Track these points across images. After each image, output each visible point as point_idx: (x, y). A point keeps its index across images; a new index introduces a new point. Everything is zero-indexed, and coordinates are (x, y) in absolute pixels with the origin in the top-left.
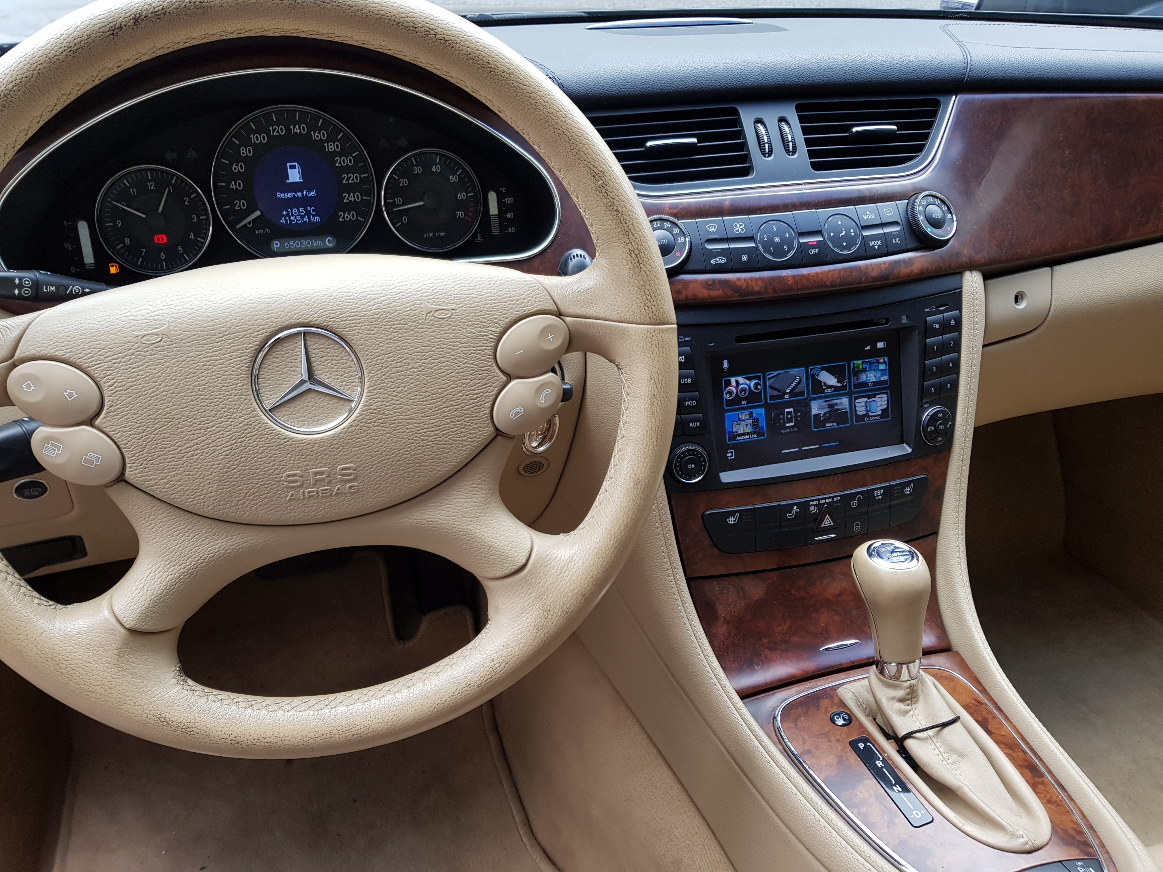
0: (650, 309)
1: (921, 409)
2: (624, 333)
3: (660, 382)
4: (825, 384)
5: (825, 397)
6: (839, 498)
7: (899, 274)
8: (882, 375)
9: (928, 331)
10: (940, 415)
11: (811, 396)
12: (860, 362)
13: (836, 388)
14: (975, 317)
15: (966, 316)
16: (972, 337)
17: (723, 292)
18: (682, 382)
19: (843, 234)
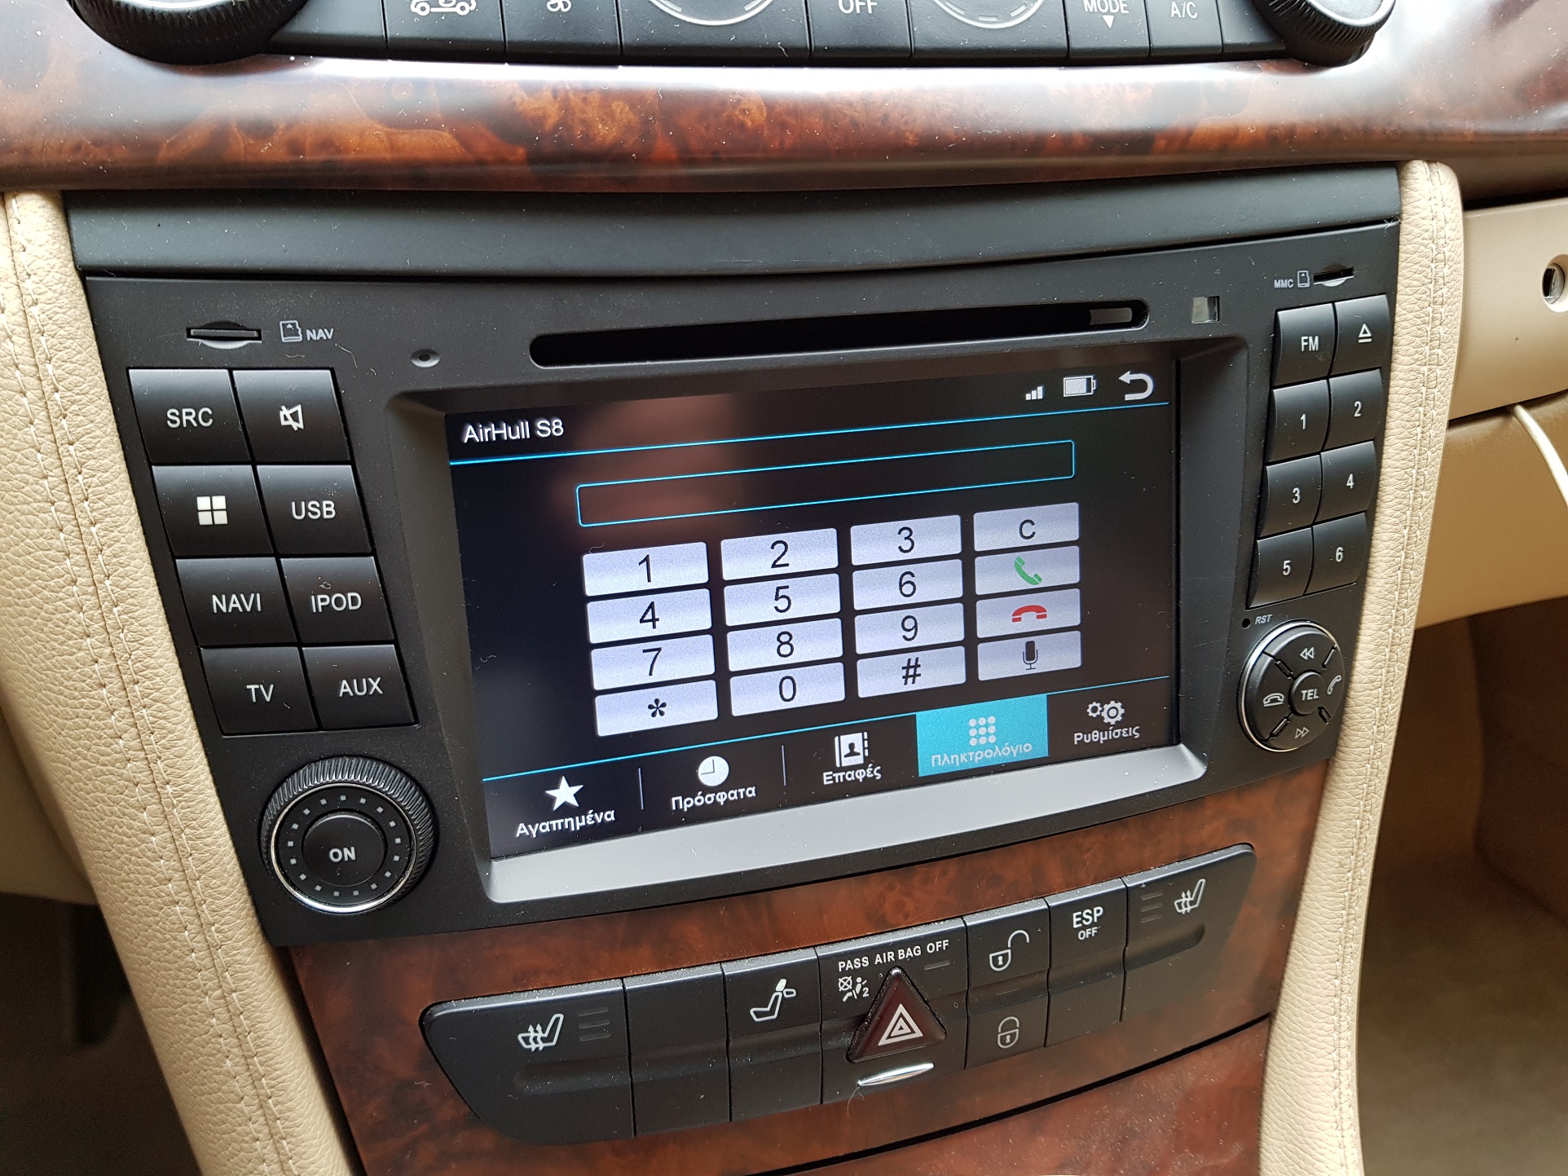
1: (1245, 630)
6: (945, 943)
10: (1307, 654)
14: (1438, 322)
15: (1410, 316)
16: (1424, 390)
17: (457, 136)
18: (298, 513)
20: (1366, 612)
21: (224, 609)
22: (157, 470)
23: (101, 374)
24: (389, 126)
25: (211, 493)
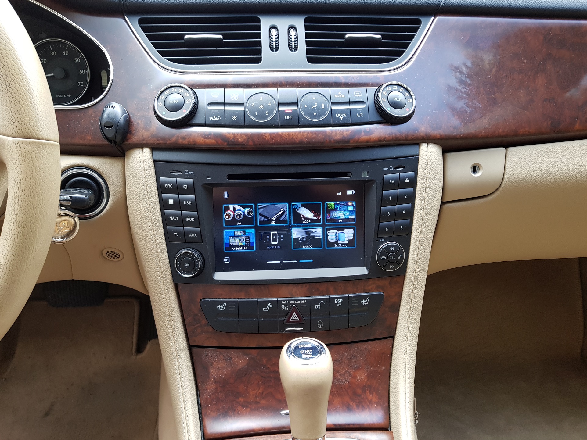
1: (377, 243)
4: (304, 217)
5: (303, 226)
6: (305, 301)
7: (359, 140)
8: (350, 215)
9: (386, 185)
10: (393, 249)
11: (292, 224)
12: (332, 203)
13: (312, 221)
15: (420, 177)
17: (216, 141)
18: (185, 203)
19: (316, 106)
20: (411, 242)
21: (171, 219)
22: (163, 195)
23: (155, 178)
24: (204, 139)
25: (171, 199)
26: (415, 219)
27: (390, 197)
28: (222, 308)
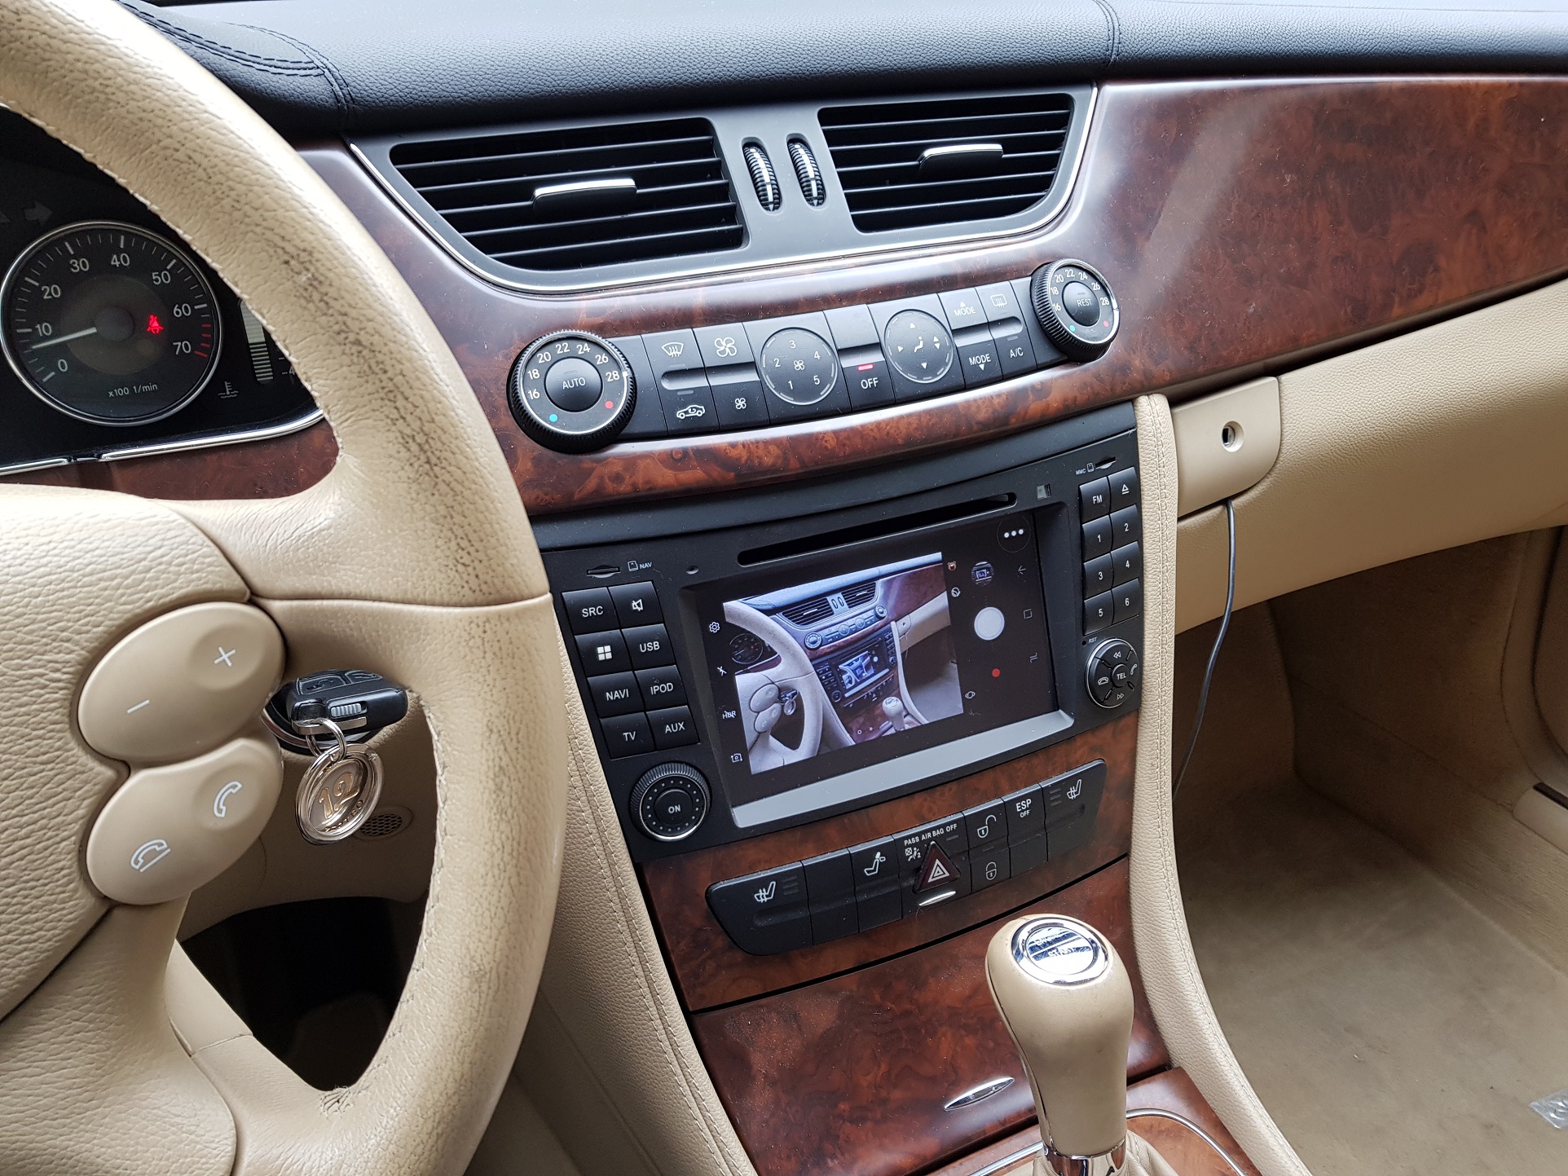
0: (470, 569)
1: (1084, 646)
2: (417, 628)
3: (513, 735)
6: (955, 825)
7: (1025, 412)
9: (1084, 509)
10: (1117, 655)
14: (1162, 476)
15: (1147, 476)
16: (1159, 512)
17: (704, 472)
18: (643, 649)
19: (921, 346)
20: (1146, 629)
21: (612, 698)
22: (579, 637)
25: (603, 645)
26: (1150, 576)
27: (1099, 536)
28: (767, 896)
